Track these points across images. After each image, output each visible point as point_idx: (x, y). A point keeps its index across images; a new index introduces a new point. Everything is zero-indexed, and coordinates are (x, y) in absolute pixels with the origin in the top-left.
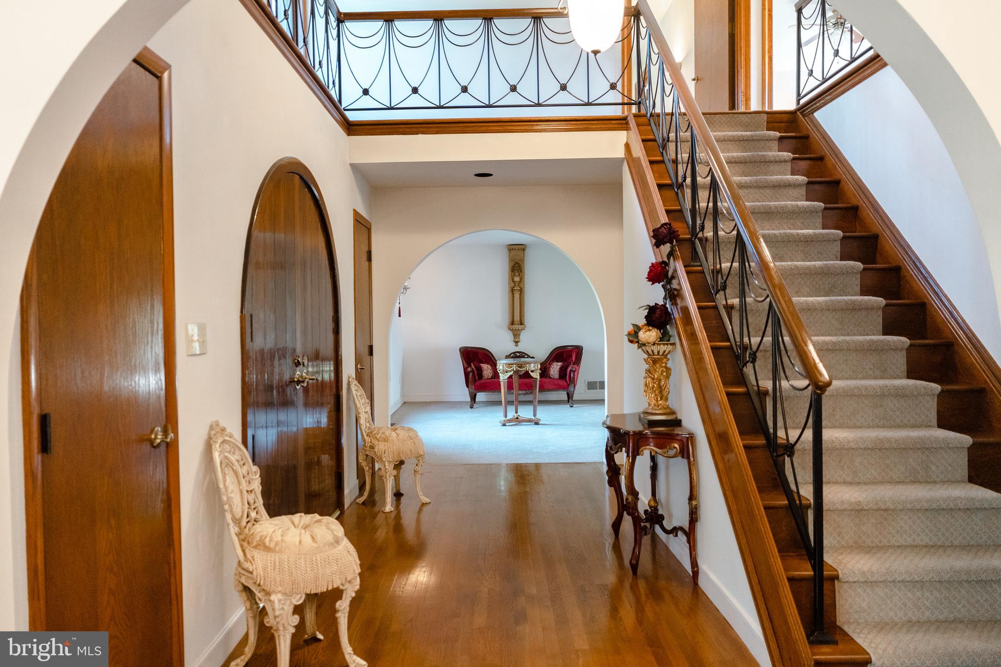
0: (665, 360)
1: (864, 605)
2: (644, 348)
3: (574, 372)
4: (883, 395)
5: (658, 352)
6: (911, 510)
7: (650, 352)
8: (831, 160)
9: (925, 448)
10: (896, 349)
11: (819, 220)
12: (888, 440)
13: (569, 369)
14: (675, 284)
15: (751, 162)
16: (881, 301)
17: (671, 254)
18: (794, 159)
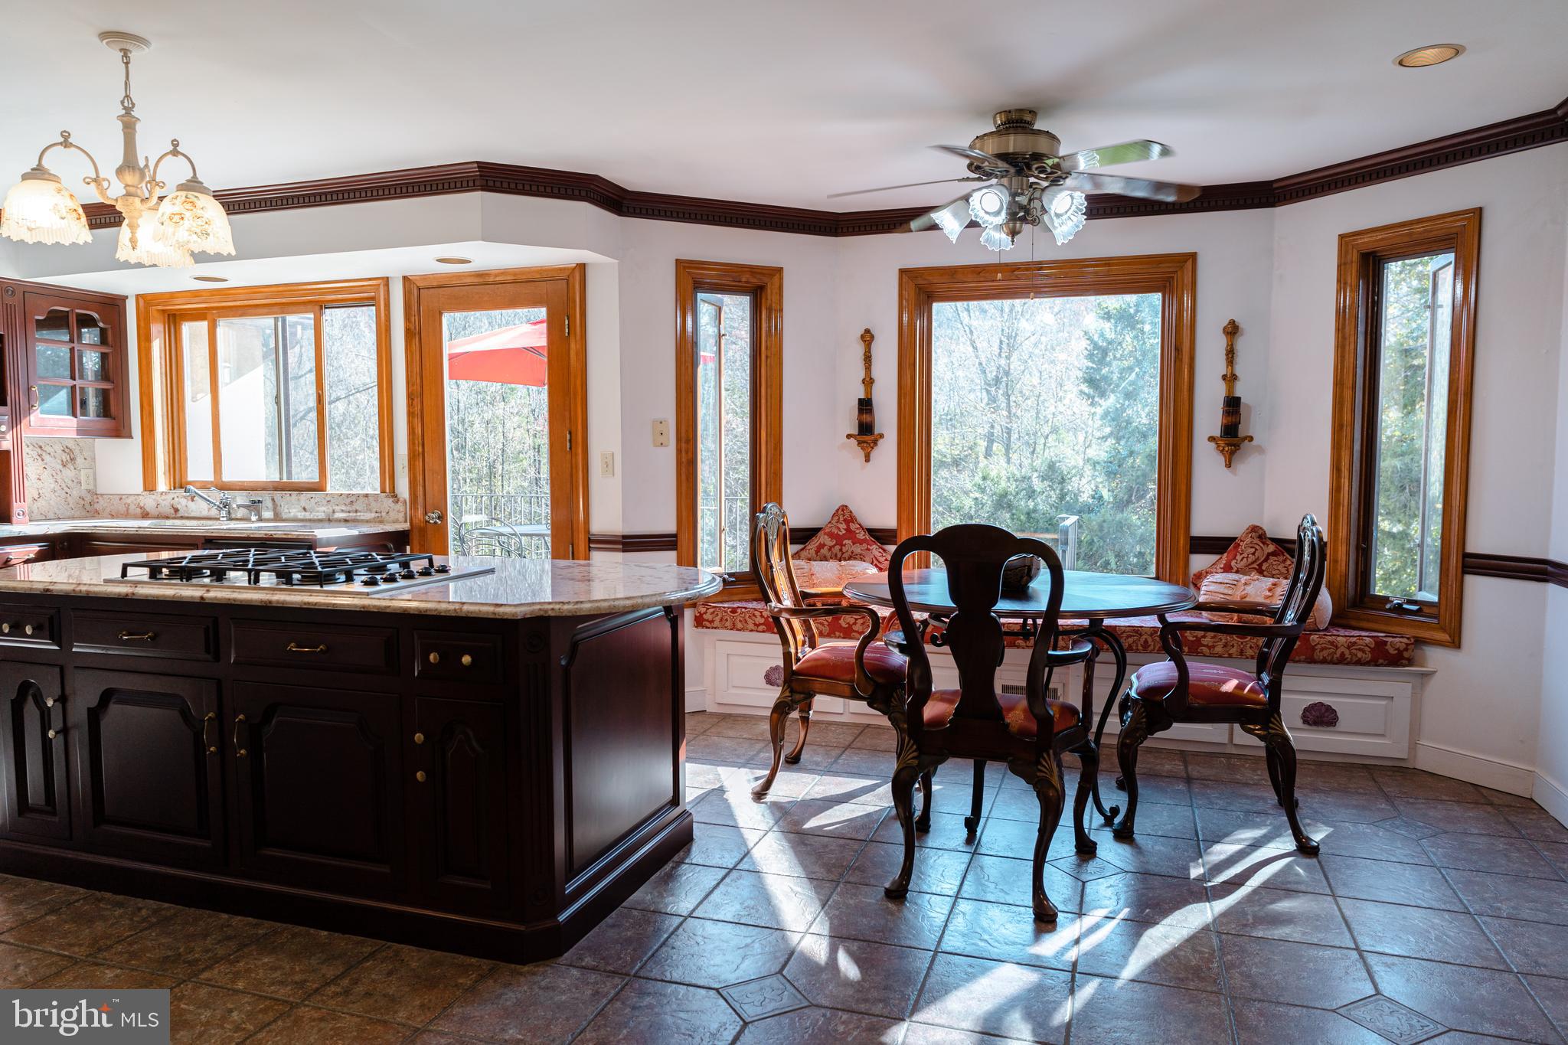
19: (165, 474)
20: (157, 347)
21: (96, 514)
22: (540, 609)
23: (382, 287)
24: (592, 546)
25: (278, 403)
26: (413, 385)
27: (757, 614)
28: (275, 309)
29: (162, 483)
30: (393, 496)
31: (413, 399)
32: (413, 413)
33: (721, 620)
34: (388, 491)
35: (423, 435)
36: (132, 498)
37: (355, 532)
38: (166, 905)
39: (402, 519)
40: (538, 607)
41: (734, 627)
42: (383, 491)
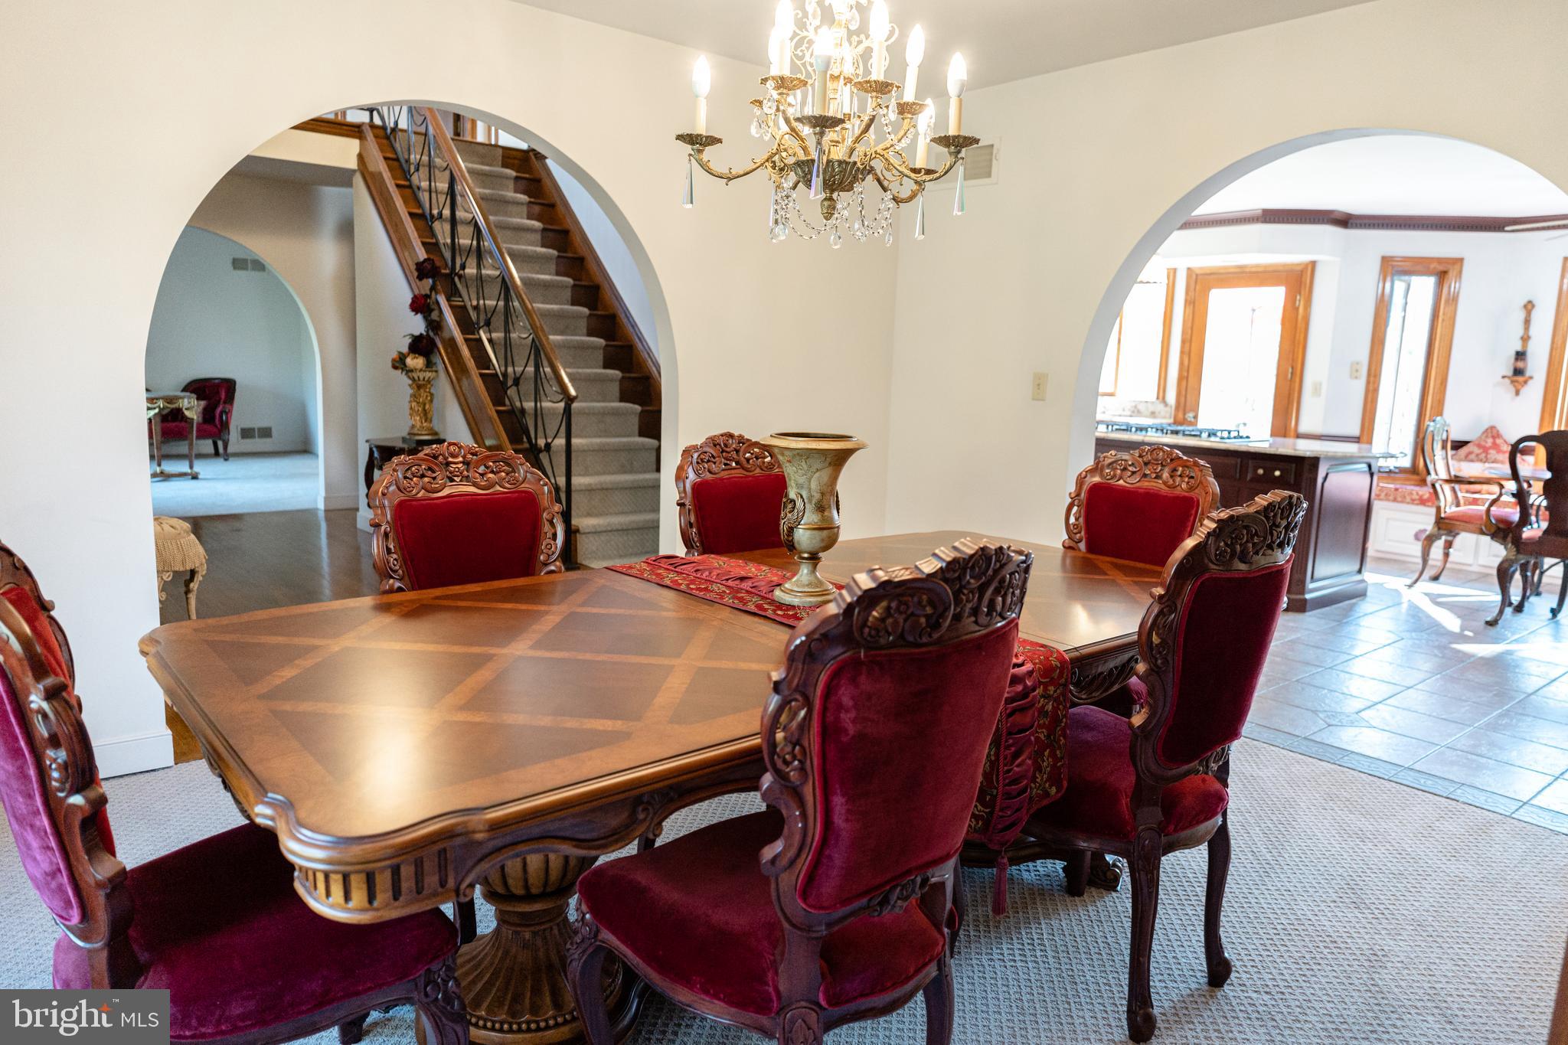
0: (429, 386)
1: (594, 548)
2: (410, 374)
3: (227, 414)
4: (604, 413)
5: (424, 378)
6: (621, 488)
7: (416, 378)
8: (560, 208)
9: (629, 449)
10: (612, 380)
11: (553, 267)
12: (608, 444)
13: (218, 411)
14: (434, 316)
15: (492, 200)
16: (601, 342)
17: (433, 288)
18: (530, 202)
26: (1186, 335)
27: (1414, 493)
30: (1164, 402)
31: (1184, 344)
33: (1386, 495)
34: (1160, 399)
35: (1189, 367)
39: (1168, 417)
41: (1395, 500)
42: (1158, 398)
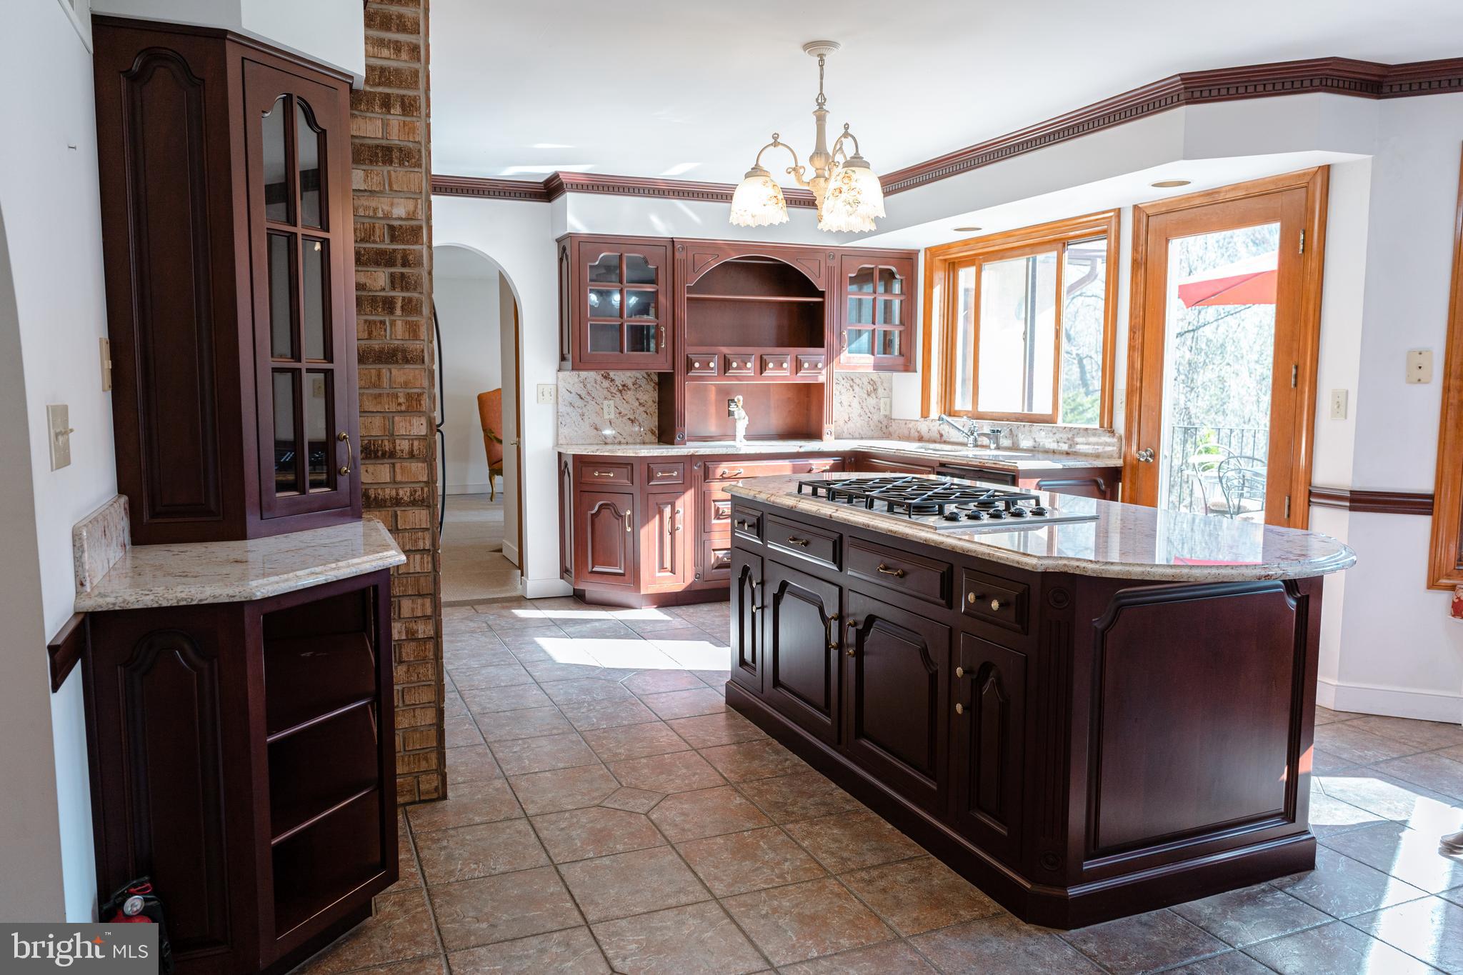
19: (937, 403)
20: (938, 292)
21: (888, 436)
22: (1065, 565)
23: (1113, 218)
24: (1312, 500)
25: (1025, 339)
26: (1136, 318)
28: (1027, 250)
29: (935, 411)
30: (1109, 432)
31: (1135, 333)
32: (1134, 347)
34: (1106, 426)
35: (1142, 370)
36: (913, 423)
37: (1059, 466)
38: (804, 763)
39: (1116, 455)
40: (1065, 562)
42: (1102, 426)
